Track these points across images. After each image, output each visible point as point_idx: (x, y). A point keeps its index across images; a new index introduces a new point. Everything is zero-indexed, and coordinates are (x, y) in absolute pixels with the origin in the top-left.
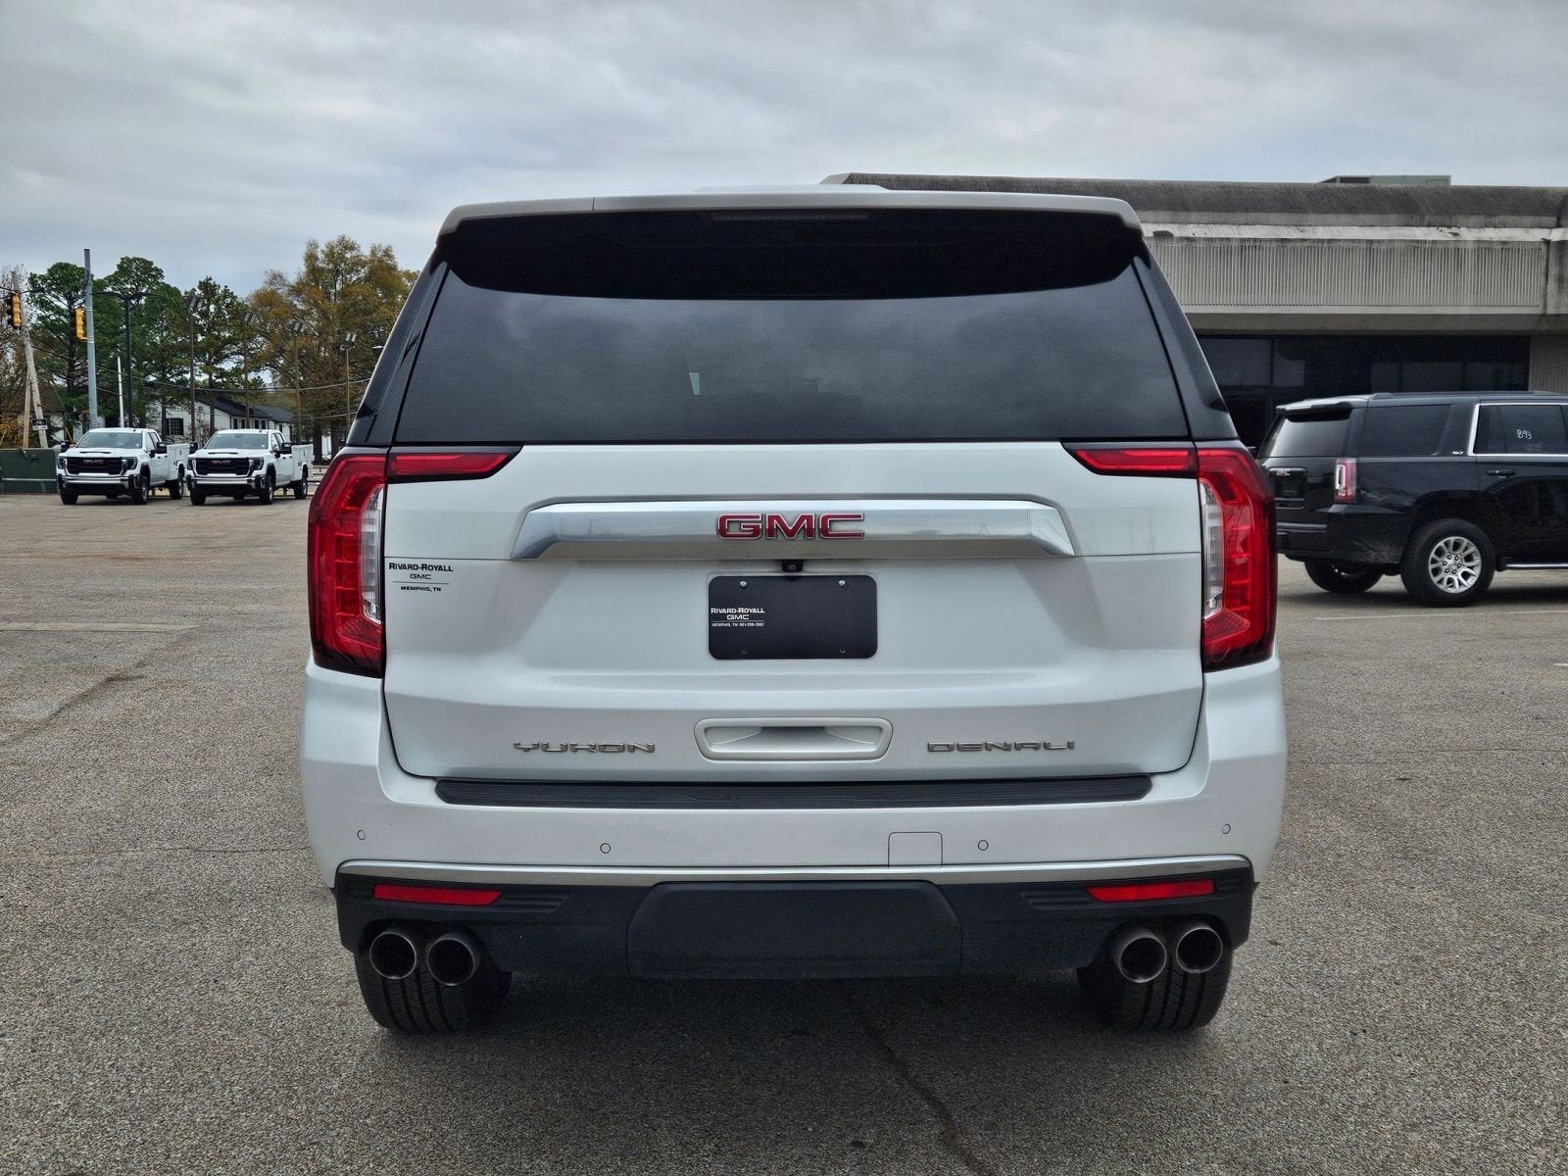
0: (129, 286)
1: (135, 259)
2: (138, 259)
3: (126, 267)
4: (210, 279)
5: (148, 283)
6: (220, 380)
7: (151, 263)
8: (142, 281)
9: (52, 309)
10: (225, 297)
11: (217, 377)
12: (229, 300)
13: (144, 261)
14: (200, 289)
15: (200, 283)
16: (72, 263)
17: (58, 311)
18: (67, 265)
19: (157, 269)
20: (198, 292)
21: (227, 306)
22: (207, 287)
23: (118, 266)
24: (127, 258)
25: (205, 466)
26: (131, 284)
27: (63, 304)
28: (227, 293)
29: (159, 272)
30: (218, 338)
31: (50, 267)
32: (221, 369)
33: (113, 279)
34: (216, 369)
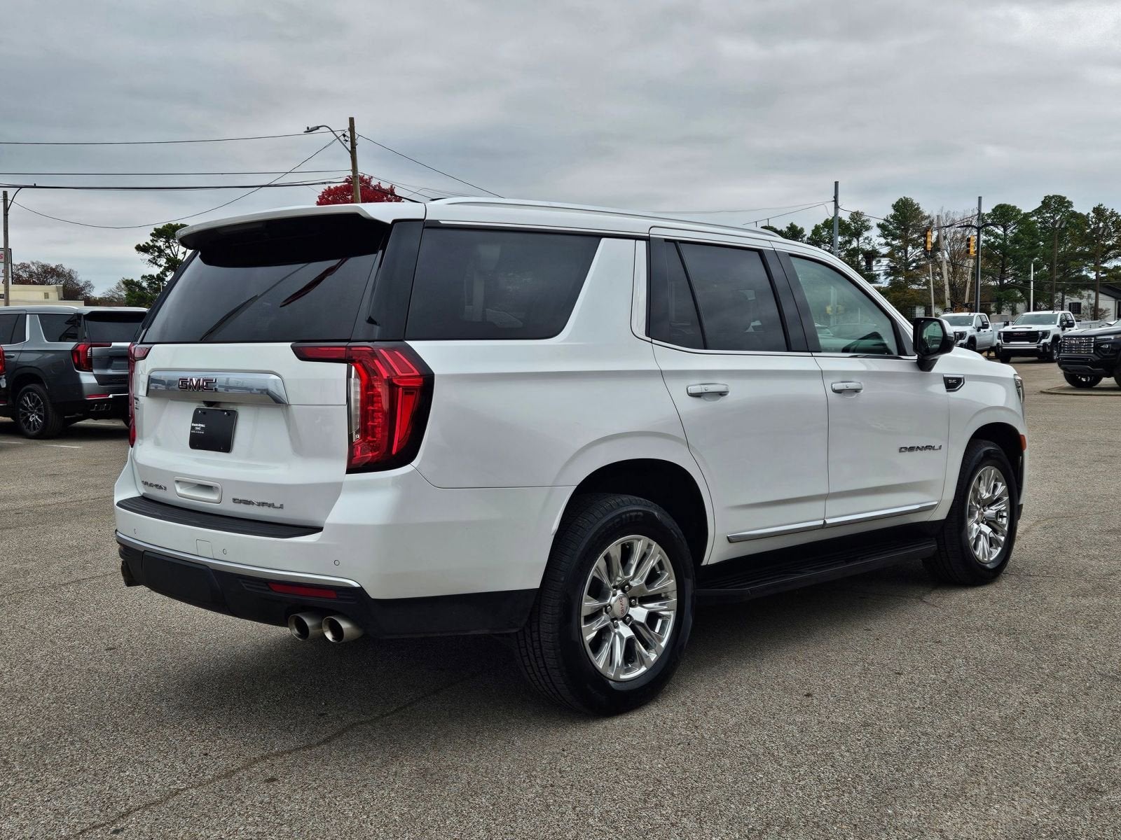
0: (1048, 215)
1: (1054, 197)
2: (1056, 196)
3: (1046, 203)
4: (1102, 205)
5: (1061, 211)
6: (1104, 275)
7: (1065, 198)
8: (1057, 211)
9: (992, 235)
10: (1112, 217)
11: (1102, 273)
12: (1114, 219)
13: (1060, 197)
14: (1093, 212)
15: (1094, 208)
16: (1008, 203)
17: (997, 236)
18: (1005, 205)
19: (1068, 202)
20: (1092, 214)
21: (1113, 223)
22: (1099, 211)
23: (1042, 202)
24: (1048, 196)
25: (1008, 337)
26: (1050, 213)
27: (1000, 231)
28: (1113, 214)
29: (1070, 204)
30: (1104, 246)
31: (994, 207)
32: (1105, 267)
33: (1038, 212)
34: (1102, 267)
